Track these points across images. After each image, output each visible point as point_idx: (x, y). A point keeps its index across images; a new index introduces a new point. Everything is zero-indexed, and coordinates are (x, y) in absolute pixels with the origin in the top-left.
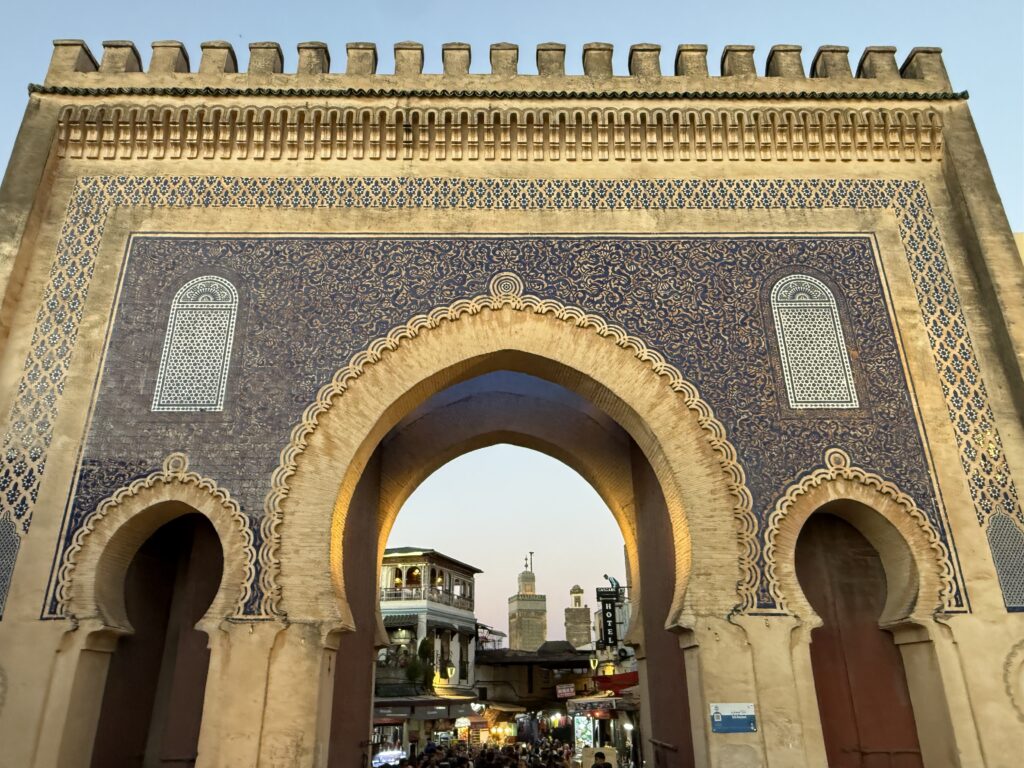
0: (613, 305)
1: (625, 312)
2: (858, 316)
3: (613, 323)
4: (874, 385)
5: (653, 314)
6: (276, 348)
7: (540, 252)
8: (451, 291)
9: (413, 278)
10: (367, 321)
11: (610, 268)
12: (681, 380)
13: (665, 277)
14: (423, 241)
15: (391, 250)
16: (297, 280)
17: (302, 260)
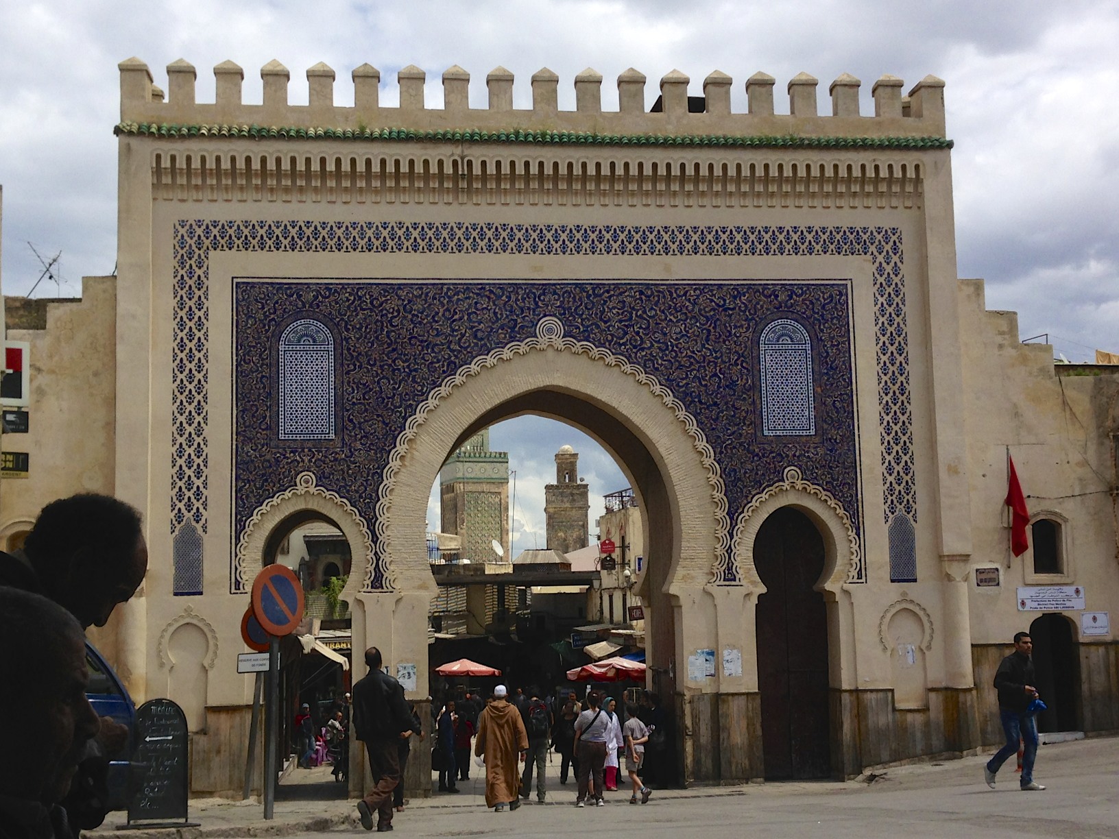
0: (635, 347)
1: (644, 353)
2: (826, 357)
3: (634, 363)
4: (828, 416)
5: (667, 355)
6: (368, 386)
7: (577, 297)
8: (505, 335)
9: (474, 322)
10: (438, 361)
11: (634, 312)
12: (684, 412)
13: (678, 321)
14: (480, 286)
15: (454, 295)
16: (379, 324)
17: (381, 305)
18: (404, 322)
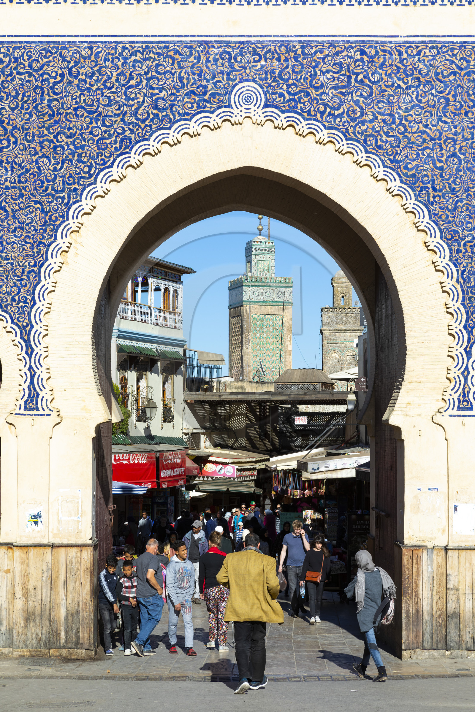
0: (353, 120)
1: (365, 128)
3: (351, 139)
5: (392, 130)
6: (25, 166)
8: (192, 103)
9: (153, 88)
10: (110, 136)
11: (354, 77)
12: (413, 201)
13: (408, 88)
14: (163, 45)
15: (131, 55)
16: (38, 90)
17: (41, 68)
18: (70, 88)
